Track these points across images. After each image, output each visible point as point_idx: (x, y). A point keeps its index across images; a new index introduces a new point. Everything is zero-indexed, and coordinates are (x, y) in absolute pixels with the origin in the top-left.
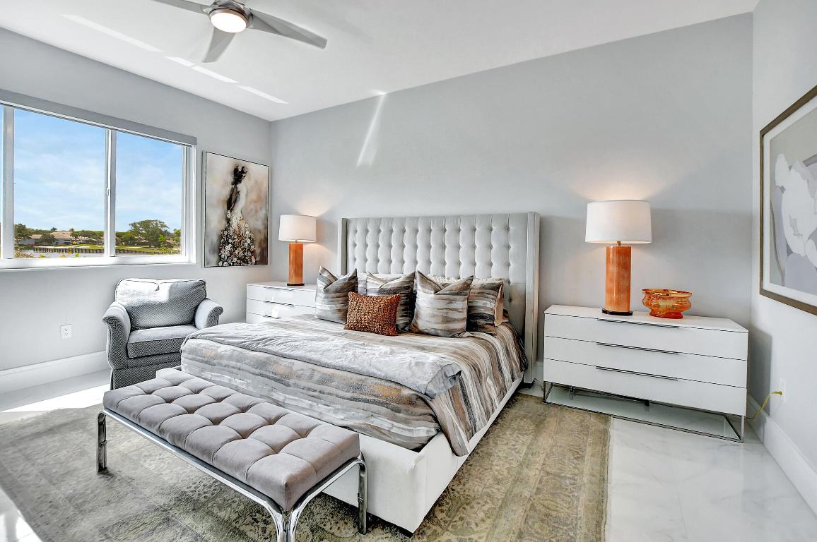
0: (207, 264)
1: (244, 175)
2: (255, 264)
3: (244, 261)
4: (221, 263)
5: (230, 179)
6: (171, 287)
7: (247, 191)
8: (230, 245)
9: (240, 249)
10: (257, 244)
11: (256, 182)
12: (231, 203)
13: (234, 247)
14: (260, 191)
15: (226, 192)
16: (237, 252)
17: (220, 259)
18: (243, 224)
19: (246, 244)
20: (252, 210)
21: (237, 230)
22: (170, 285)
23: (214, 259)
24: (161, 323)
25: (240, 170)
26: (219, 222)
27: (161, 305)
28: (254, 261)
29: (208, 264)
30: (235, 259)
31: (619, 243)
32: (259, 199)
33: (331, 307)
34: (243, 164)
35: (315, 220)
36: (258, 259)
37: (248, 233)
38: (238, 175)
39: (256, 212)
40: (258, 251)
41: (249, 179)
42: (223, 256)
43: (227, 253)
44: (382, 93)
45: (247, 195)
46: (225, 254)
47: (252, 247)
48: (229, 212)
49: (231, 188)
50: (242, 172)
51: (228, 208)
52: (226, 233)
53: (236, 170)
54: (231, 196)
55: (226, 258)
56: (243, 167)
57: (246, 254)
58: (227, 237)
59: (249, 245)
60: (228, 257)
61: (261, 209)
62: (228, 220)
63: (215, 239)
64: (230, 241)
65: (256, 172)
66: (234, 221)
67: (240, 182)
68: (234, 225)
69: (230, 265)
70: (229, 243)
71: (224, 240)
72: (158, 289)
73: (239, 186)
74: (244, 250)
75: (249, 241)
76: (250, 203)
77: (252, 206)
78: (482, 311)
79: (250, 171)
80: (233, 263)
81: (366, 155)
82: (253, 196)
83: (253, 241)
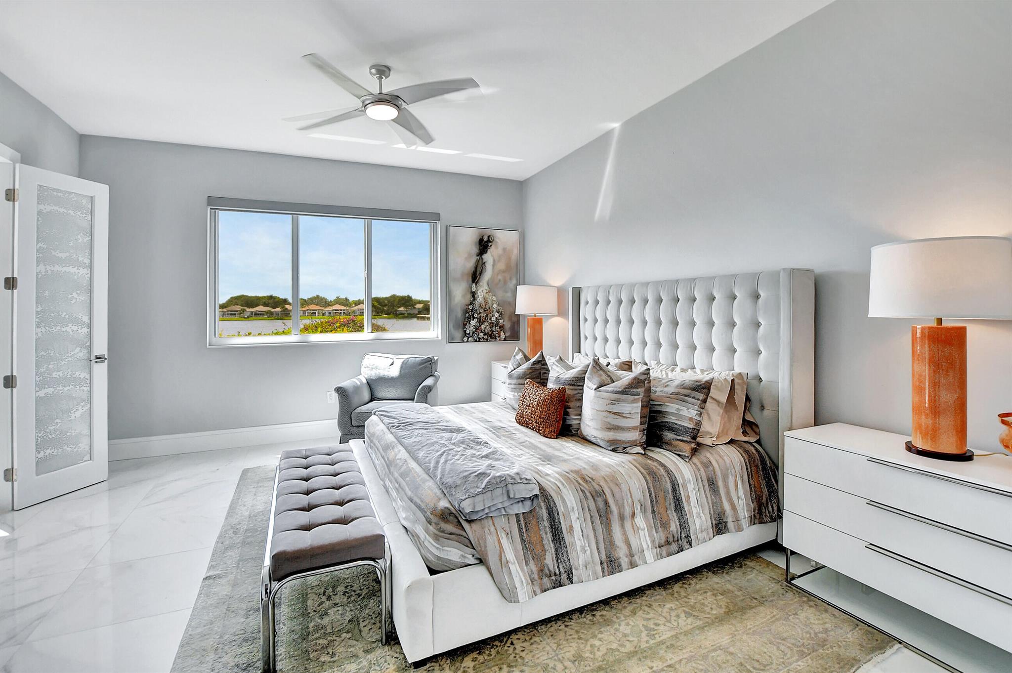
0: (451, 340)
1: (490, 244)
2: (505, 340)
3: (491, 336)
4: (465, 339)
5: (475, 250)
6: (403, 363)
7: (494, 261)
8: (476, 320)
9: (486, 324)
10: (506, 319)
11: (504, 249)
12: (476, 276)
13: (481, 322)
14: (510, 259)
15: (470, 264)
16: (483, 327)
17: (465, 334)
18: (490, 297)
19: (494, 319)
20: (500, 280)
21: (483, 303)
22: (403, 360)
23: (458, 334)
24: (392, 396)
25: (485, 239)
26: (464, 296)
27: (392, 379)
28: (503, 336)
29: (453, 339)
30: (482, 334)
31: (940, 321)
32: (508, 268)
33: (514, 396)
34: (489, 232)
35: (556, 289)
36: (508, 334)
37: (495, 306)
38: (484, 245)
39: (505, 282)
40: (508, 325)
41: (496, 248)
42: (468, 332)
43: (472, 328)
44: (616, 125)
45: (493, 266)
46: (470, 329)
47: (501, 321)
48: (474, 285)
49: (475, 260)
50: (489, 241)
51: (473, 281)
52: (471, 307)
53: (481, 241)
54: (476, 268)
55: (471, 334)
56: (489, 237)
57: (494, 329)
58: (472, 311)
59: (497, 319)
60: (473, 332)
61: (511, 279)
62: (473, 294)
63: (459, 314)
64: (476, 315)
65: (505, 239)
66: (479, 294)
67: (486, 252)
68: (480, 298)
69: (476, 341)
70: (474, 318)
71: (469, 314)
72: (392, 364)
73: (485, 256)
74: (492, 325)
75: (497, 315)
76: (498, 274)
77: (500, 277)
78: (672, 419)
79: (496, 240)
80: (479, 339)
81: (603, 205)
82: (501, 266)
83: (501, 315)
